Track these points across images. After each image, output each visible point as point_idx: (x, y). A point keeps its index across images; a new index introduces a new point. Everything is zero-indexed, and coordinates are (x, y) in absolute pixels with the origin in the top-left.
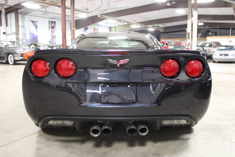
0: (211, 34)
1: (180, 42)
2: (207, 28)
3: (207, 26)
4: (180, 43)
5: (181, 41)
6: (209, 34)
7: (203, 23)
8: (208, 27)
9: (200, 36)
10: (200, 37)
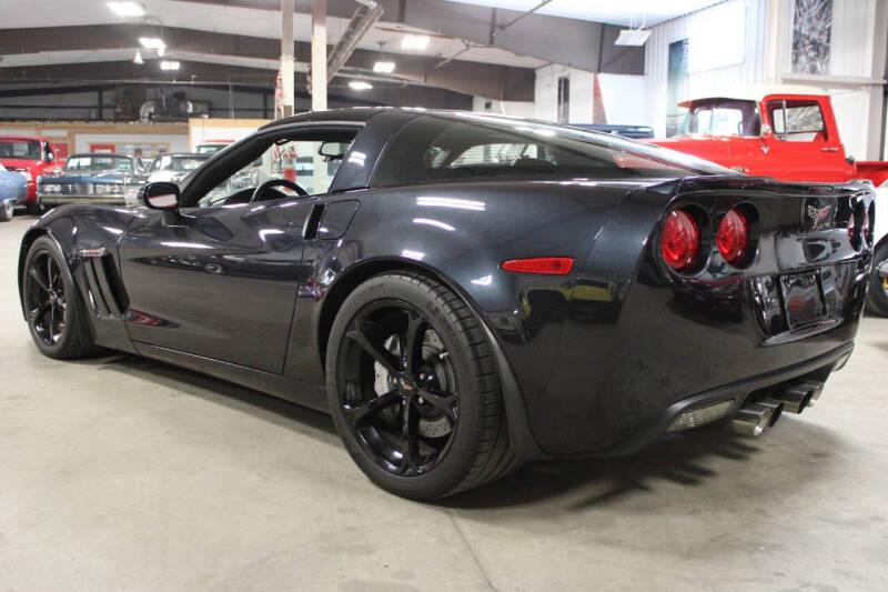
0: (194, 107)
1: (65, 139)
2: (192, 83)
3: (193, 76)
4: (68, 142)
5: (71, 136)
6: (187, 106)
7: (181, 61)
8: (195, 80)
9: (151, 114)
10: (150, 118)
